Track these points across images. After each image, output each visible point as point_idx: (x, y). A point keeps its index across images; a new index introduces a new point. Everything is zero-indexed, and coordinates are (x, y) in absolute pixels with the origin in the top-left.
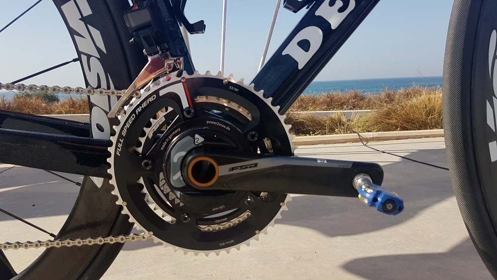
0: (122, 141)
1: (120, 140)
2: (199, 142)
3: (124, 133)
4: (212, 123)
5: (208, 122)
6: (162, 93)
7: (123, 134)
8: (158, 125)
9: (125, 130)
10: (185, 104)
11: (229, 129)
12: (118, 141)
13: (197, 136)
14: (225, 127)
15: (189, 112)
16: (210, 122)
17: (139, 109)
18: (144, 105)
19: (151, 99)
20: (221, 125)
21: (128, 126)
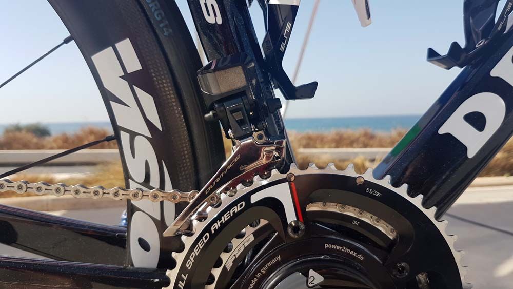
0: (185, 278)
1: (183, 275)
2: (316, 282)
3: (189, 265)
4: (334, 247)
5: (327, 246)
6: (254, 198)
7: (187, 266)
8: (243, 248)
9: (192, 259)
10: (291, 216)
11: (362, 258)
12: (179, 279)
13: (312, 272)
14: (355, 254)
15: (296, 229)
16: (330, 246)
17: (217, 225)
18: (225, 218)
19: (237, 209)
20: (348, 250)
21: (196, 252)
